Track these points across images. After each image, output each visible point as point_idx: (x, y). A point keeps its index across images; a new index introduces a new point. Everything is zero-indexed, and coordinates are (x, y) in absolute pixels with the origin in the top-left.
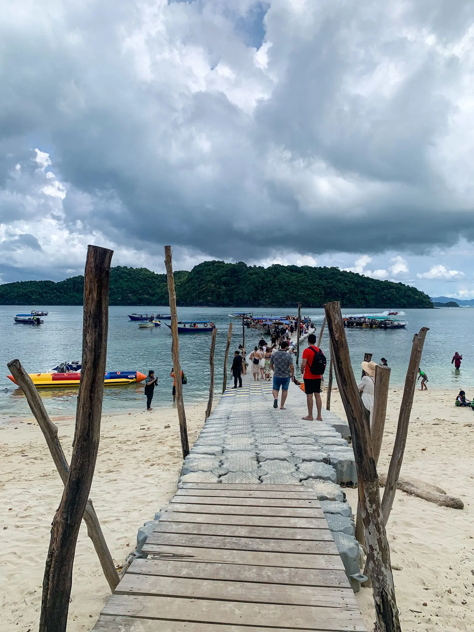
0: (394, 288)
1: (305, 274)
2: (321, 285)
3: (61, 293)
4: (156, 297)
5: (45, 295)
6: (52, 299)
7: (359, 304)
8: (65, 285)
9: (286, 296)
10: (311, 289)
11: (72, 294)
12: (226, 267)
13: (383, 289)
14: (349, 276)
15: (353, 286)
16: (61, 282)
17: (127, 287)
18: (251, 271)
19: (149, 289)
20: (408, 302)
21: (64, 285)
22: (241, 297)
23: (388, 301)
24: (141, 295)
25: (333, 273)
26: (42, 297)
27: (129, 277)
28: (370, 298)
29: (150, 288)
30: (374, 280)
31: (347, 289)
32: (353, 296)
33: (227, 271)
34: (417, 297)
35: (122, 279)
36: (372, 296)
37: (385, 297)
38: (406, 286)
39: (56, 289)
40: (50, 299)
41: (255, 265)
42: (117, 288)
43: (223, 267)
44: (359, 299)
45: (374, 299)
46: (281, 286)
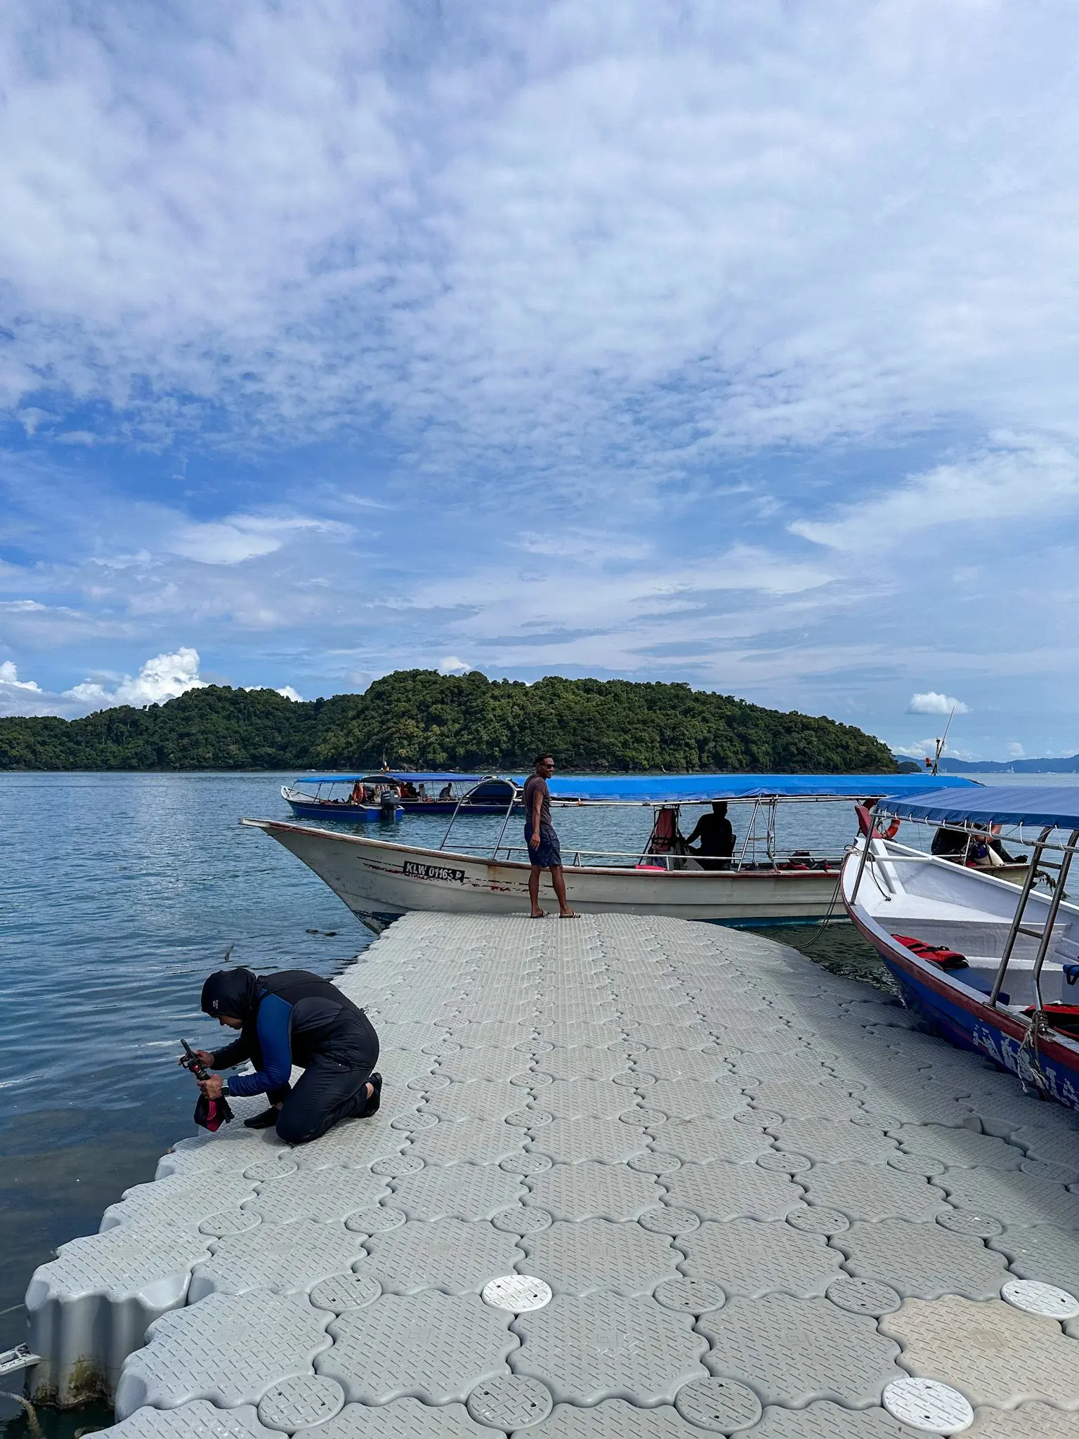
0: (813, 729)
1: (617, 697)
2: (653, 721)
3: (78, 743)
4: (291, 752)
5: (39, 748)
6: (58, 757)
7: (737, 765)
8: (90, 728)
9: (575, 745)
10: (630, 730)
11: (102, 746)
12: (441, 684)
13: (789, 730)
14: (712, 703)
15: (722, 724)
16: (81, 719)
17: (227, 729)
18: (497, 692)
19: (276, 734)
20: (844, 759)
21: (86, 726)
22: (474, 748)
23: (799, 758)
24: (256, 749)
25: (677, 696)
26: (34, 752)
27: (232, 709)
28: (761, 750)
29: (280, 731)
30: (766, 711)
31: (709, 732)
32: (722, 746)
33: (442, 692)
34: (863, 748)
35: (218, 713)
36: (765, 747)
37: (793, 749)
38: (837, 724)
39: (67, 734)
40: (51, 758)
41: (505, 679)
42: (203, 732)
43: (435, 683)
44: (736, 753)
45: (768, 754)
46: (562, 723)
